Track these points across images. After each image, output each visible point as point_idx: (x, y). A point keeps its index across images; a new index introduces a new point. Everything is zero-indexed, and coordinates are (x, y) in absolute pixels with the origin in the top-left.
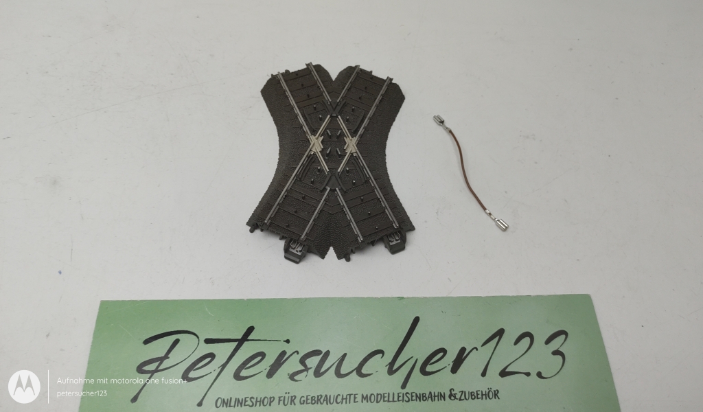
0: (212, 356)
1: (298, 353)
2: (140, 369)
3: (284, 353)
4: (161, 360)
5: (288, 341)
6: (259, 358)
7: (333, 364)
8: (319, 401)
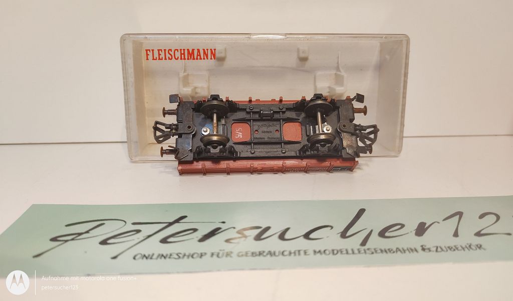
0: (138, 231)
1: (234, 228)
2: (54, 239)
3: (220, 228)
4: (80, 234)
5: (224, 222)
6: (192, 231)
7: (275, 234)
8: (260, 254)
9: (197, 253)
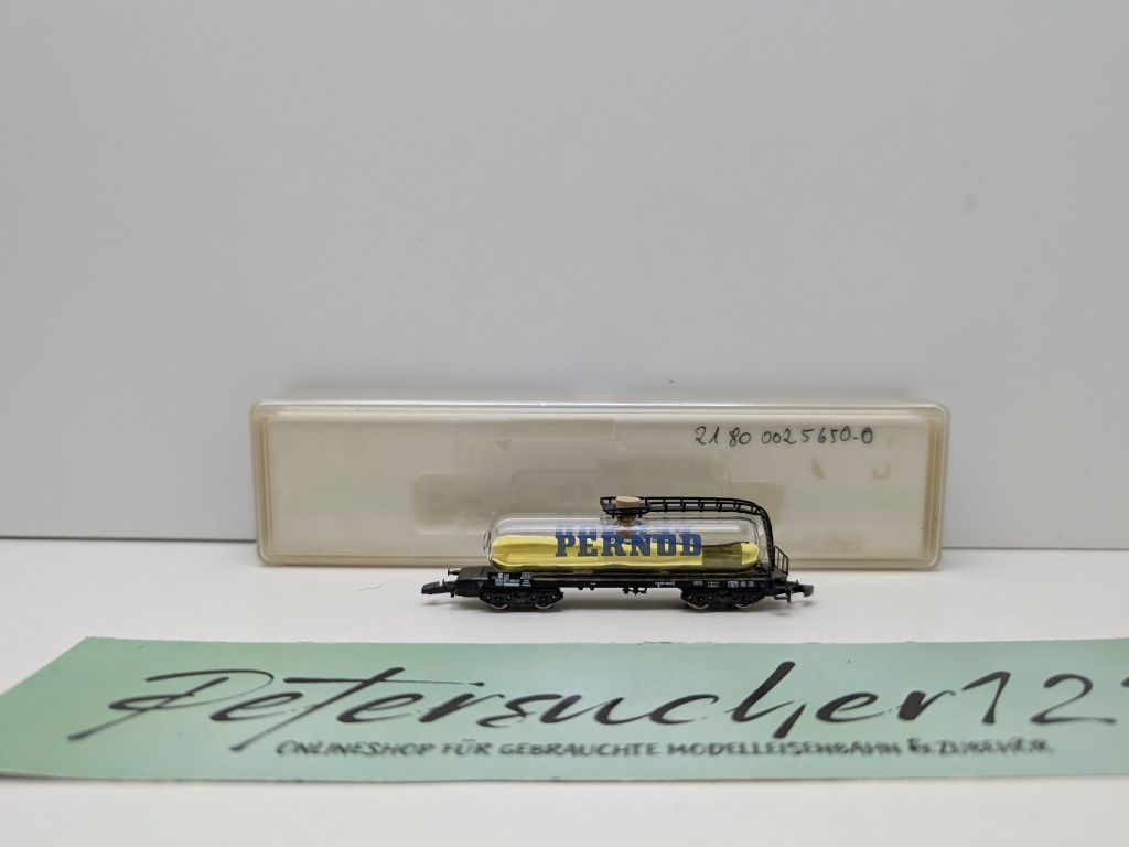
0: (296, 696)
1: (502, 696)
2: (119, 706)
3: (470, 696)
4: (173, 698)
5: (480, 684)
6: (409, 699)
8: (551, 750)
9: (414, 745)
